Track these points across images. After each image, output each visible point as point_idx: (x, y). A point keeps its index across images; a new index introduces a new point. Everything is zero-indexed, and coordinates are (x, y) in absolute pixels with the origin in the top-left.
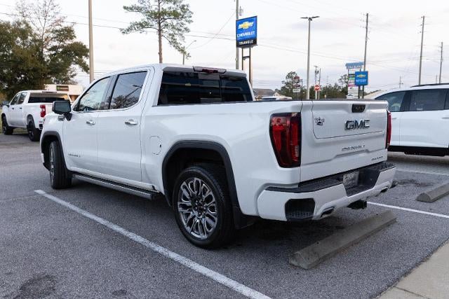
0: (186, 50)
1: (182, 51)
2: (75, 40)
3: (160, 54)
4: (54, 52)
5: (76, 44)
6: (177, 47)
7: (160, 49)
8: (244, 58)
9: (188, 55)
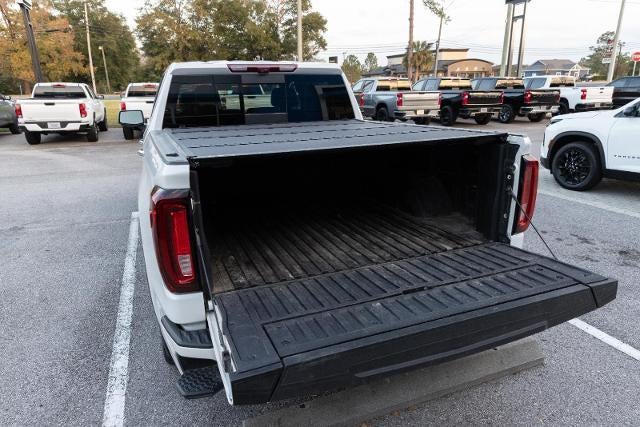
0: (444, 12)
1: (441, 14)
2: (311, 11)
3: (411, 20)
4: (288, 27)
5: (313, 15)
6: (434, 9)
7: (412, 14)
8: (515, 19)
9: (449, 19)
